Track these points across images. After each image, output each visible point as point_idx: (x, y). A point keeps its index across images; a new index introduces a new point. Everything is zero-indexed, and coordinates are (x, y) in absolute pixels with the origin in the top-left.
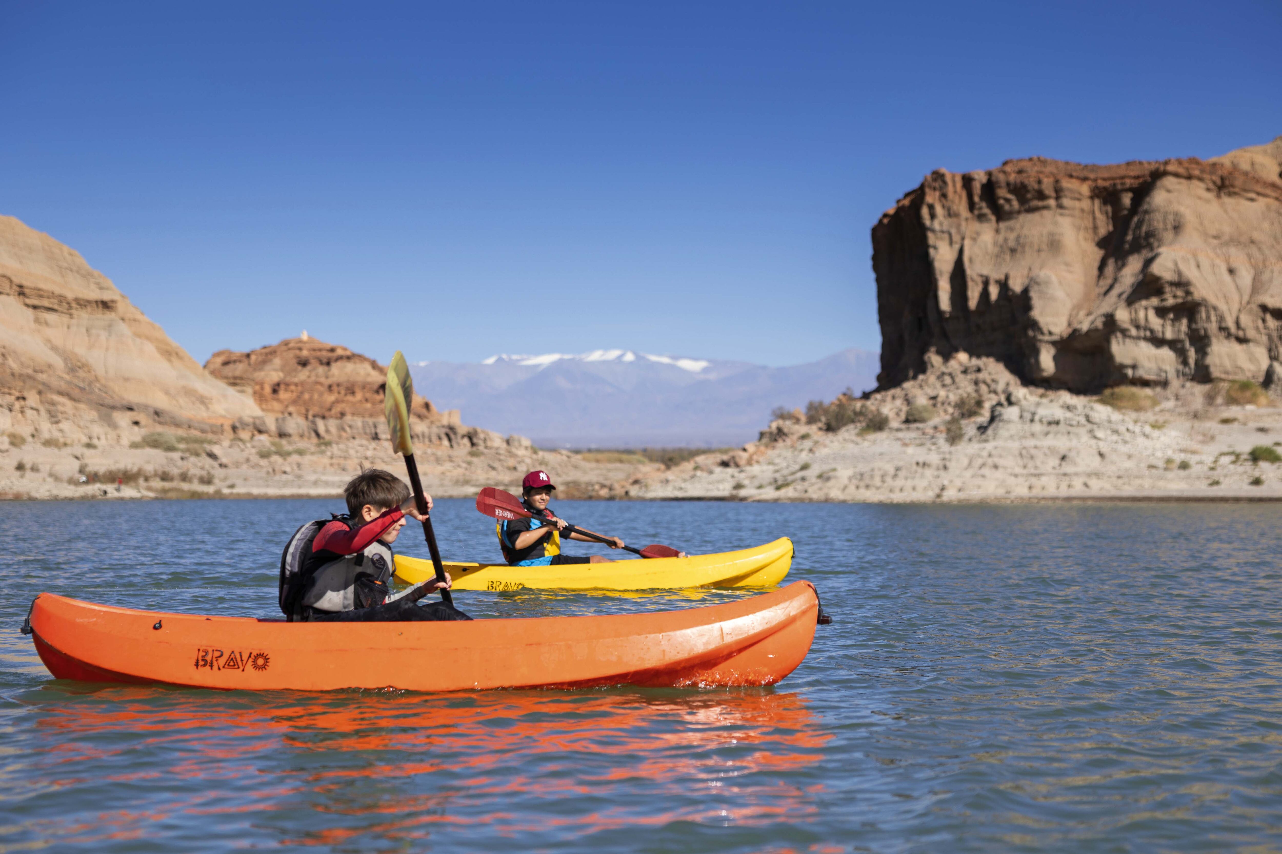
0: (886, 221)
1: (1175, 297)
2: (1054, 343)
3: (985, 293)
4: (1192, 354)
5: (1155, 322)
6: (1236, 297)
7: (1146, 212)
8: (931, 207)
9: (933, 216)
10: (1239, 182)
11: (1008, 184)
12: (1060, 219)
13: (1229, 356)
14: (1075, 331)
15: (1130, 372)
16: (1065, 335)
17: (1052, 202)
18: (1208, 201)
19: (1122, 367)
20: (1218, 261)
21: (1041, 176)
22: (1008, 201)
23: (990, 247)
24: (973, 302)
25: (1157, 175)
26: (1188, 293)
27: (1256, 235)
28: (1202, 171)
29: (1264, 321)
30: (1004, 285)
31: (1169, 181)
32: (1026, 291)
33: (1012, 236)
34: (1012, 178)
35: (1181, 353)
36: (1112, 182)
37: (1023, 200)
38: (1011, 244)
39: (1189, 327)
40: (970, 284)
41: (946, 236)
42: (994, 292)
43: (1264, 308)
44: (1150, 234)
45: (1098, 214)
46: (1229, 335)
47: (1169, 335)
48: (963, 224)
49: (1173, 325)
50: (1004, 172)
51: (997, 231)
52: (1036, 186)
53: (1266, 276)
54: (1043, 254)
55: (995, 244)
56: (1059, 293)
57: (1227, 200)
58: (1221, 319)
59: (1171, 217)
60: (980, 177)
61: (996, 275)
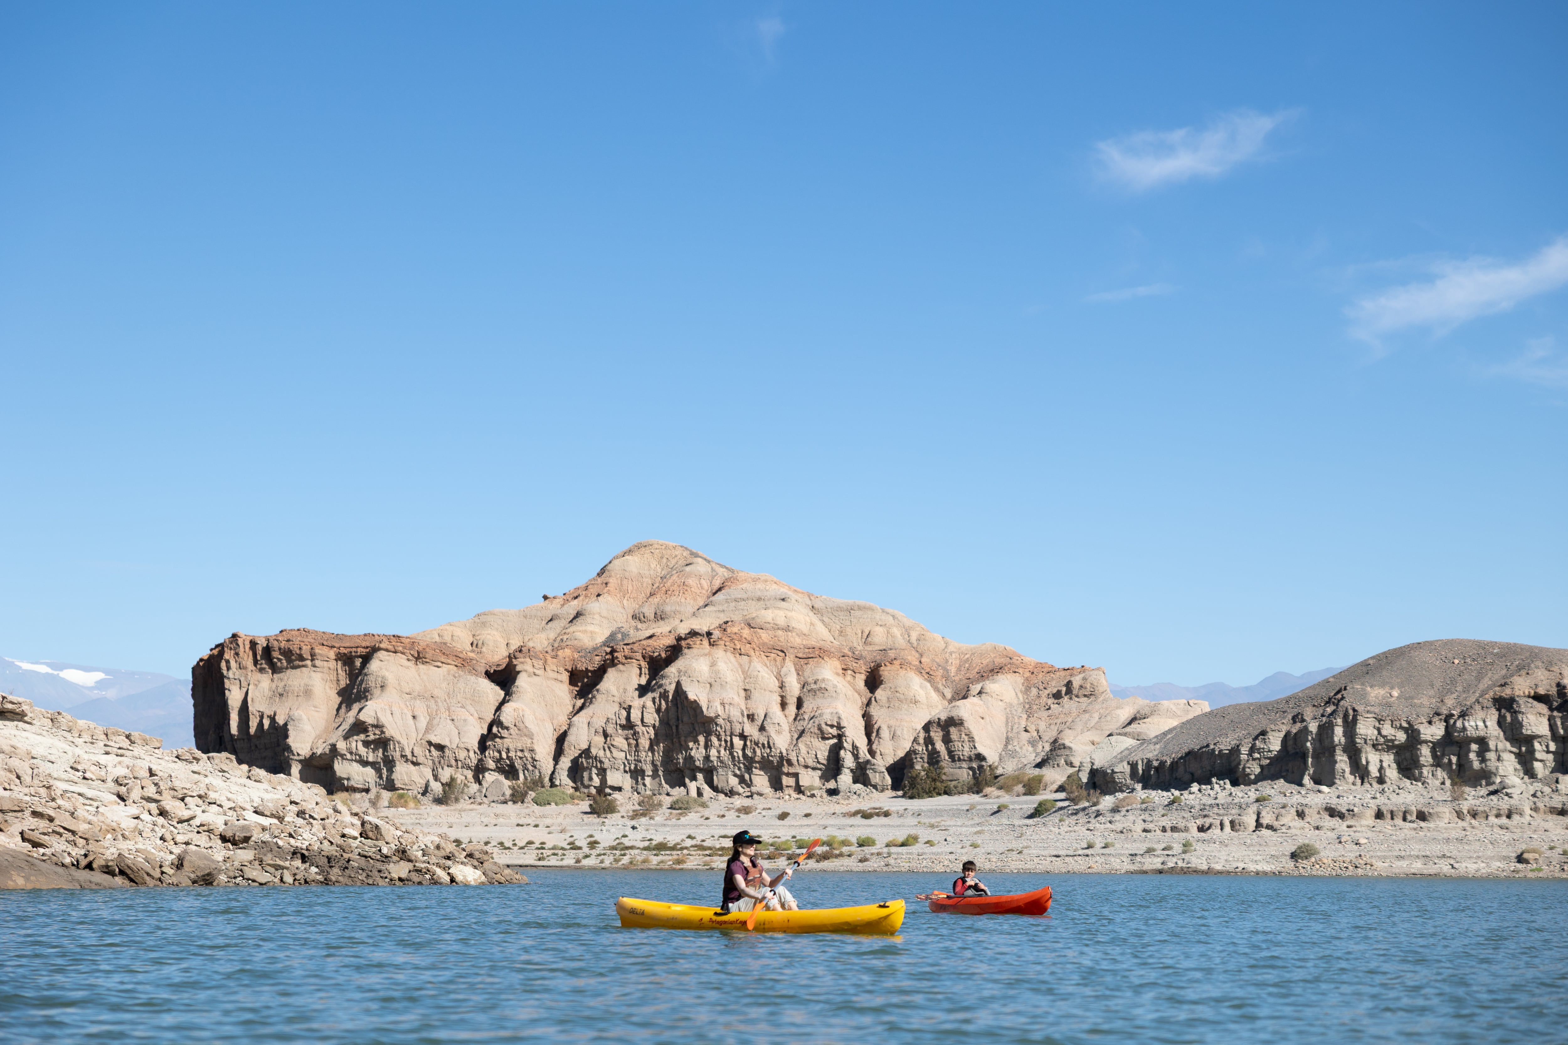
0: (201, 664)
1: (375, 734)
2: (300, 761)
3: (261, 724)
4: (385, 771)
5: (362, 750)
6: (414, 735)
7: (366, 675)
8: (228, 662)
9: (228, 668)
10: (429, 655)
11: (280, 649)
12: (313, 674)
13: (407, 774)
14: (313, 753)
15: (346, 782)
16: (308, 756)
17: (309, 663)
18: (408, 668)
19: (341, 779)
20: (406, 711)
21: (302, 644)
22: (280, 660)
23: (266, 691)
24: (252, 730)
25: (375, 650)
26: (383, 732)
27: (436, 692)
28: (404, 648)
29: (430, 751)
30: (272, 719)
31: (381, 654)
32: (286, 724)
33: (281, 685)
34: (283, 645)
35: (378, 771)
36: (349, 650)
37: (289, 661)
38: (280, 690)
39: (383, 754)
40: (251, 716)
41: (238, 682)
42: (266, 723)
43: (430, 743)
44: (367, 690)
45: (340, 671)
46: (407, 761)
47: (371, 759)
48: (250, 674)
49: (374, 752)
50: (277, 640)
51: (272, 680)
52: (298, 652)
53: (435, 722)
54: (299, 698)
55: (270, 690)
56: (307, 727)
57: (421, 666)
58: (403, 750)
59: (380, 679)
60: (262, 643)
61: (268, 712)
